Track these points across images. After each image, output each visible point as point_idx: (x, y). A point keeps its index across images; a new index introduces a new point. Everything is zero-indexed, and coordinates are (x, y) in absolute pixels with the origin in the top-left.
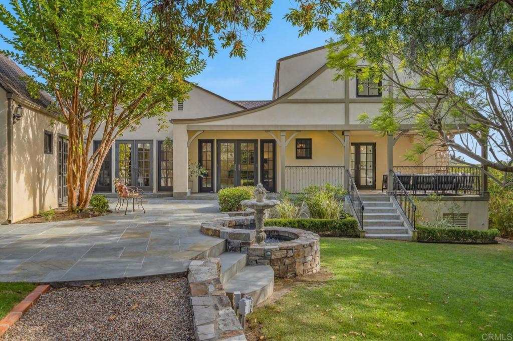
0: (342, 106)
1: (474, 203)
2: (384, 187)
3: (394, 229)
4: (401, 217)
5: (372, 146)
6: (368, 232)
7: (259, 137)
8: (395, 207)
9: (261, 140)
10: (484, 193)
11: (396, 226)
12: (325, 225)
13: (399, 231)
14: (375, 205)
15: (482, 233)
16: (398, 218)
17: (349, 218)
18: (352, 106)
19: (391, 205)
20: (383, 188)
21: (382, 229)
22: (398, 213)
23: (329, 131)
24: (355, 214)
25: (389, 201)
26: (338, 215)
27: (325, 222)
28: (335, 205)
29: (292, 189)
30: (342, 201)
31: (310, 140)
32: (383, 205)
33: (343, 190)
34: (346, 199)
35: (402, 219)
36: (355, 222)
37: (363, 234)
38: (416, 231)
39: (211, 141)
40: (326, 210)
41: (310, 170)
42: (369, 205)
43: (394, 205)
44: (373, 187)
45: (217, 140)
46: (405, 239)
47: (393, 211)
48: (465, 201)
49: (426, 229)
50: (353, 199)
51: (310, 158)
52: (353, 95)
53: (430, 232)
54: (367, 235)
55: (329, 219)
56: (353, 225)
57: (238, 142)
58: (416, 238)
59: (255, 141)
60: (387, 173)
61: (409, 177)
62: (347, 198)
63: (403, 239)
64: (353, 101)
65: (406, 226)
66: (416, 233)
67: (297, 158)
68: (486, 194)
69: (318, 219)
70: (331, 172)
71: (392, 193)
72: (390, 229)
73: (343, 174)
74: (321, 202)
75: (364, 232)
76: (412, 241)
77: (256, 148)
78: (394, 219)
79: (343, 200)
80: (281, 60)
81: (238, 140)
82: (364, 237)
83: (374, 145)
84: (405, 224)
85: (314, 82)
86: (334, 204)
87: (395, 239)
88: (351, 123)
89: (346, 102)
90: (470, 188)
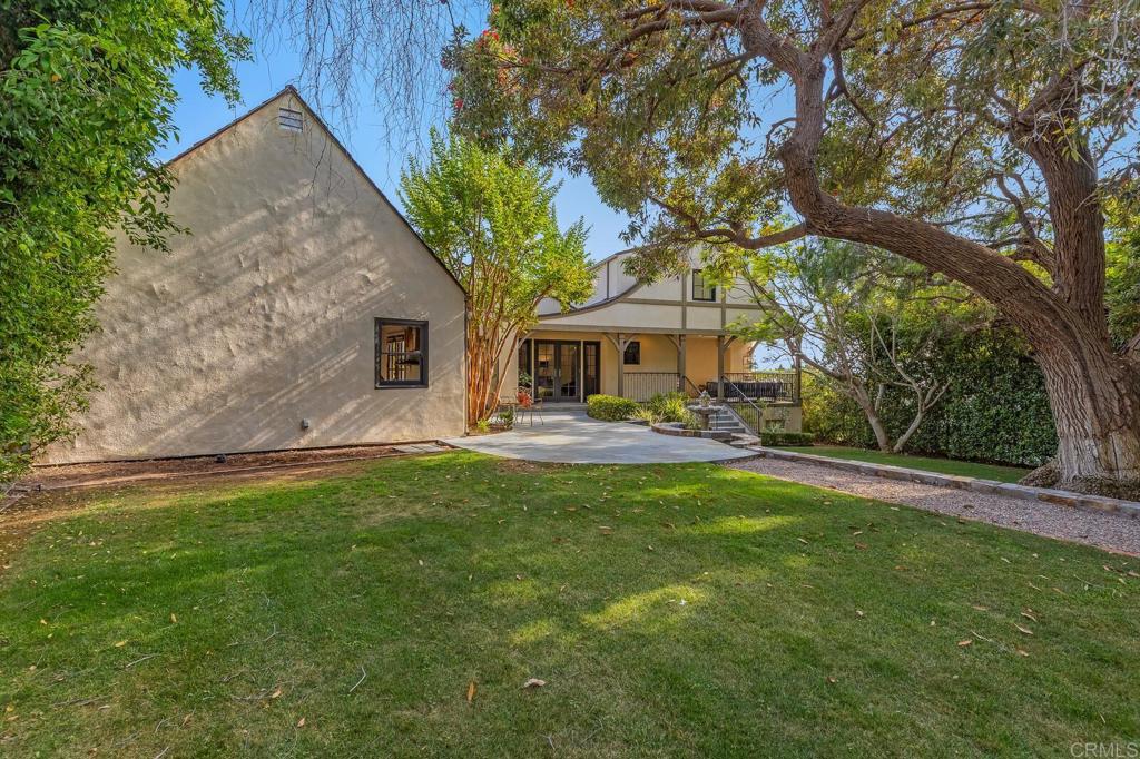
0: (679, 309)
1: (790, 408)
4: (741, 424)
7: (582, 339)
9: (585, 342)
16: (736, 424)
18: (689, 309)
22: (736, 420)
23: (667, 335)
31: (638, 343)
39: (529, 342)
41: (637, 376)
43: (730, 412)
47: (730, 418)
49: (768, 434)
51: (637, 363)
52: (689, 298)
53: (772, 437)
57: (558, 344)
59: (578, 343)
60: (716, 380)
64: (690, 305)
67: (625, 362)
68: (799, 400)
77: (579, 351)
81: (560, 341)
88: (688, 327)
89: (683, 304)
90: (784, 395)
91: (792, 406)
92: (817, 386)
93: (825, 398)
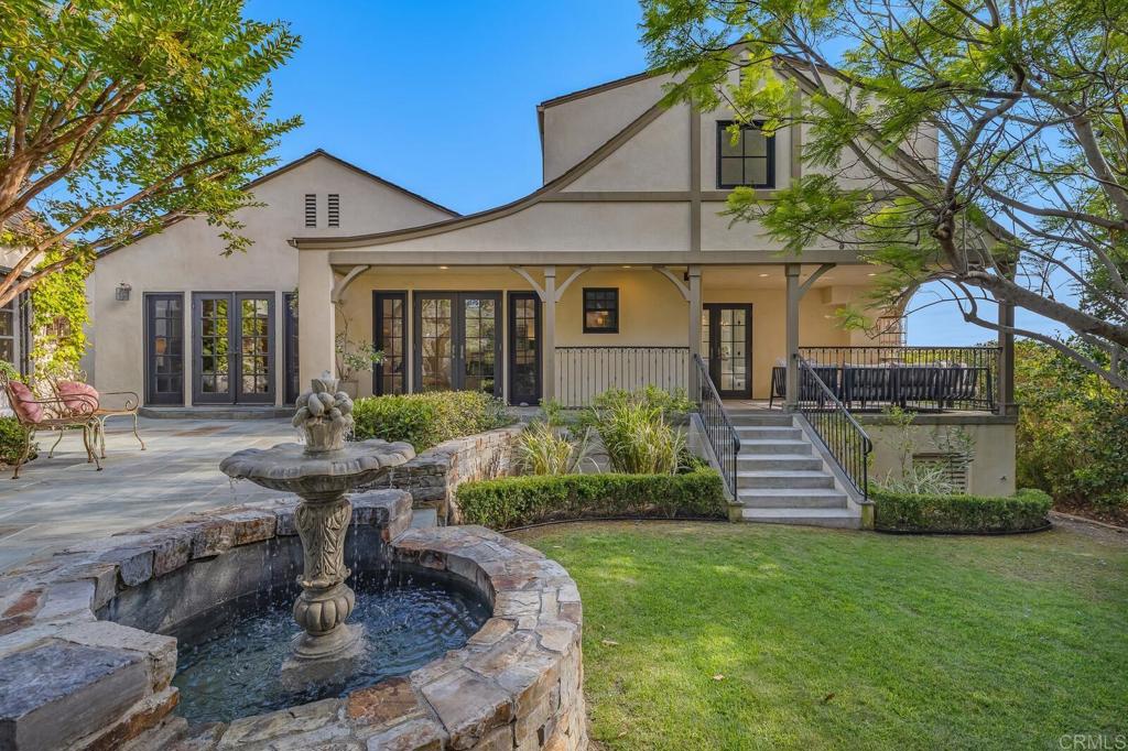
0: (683, 210)
1: (983, 429)
2: (775, 394)
3: (812, 497)
4: (826, 466)
5: (743, 311)
6: (749, 504)
7: (506, 285)
8: (806, 440)
9: (508, 292)
10: (1006, 407)
11: (815, 487)
12: (641, 490)
13: (825, 503)
14: (760, 435)
15: (1026, 506)
16: (816, 467)
17: (700, 471)
18: (706, 209)
19: (797, 435)
20: (772, 397)
21: (783, 498)
22: (816, 455)
23: (655, 265)
24: (714, 460)
25: (791, 425)
26: (674, 461)
27: (641, 483)
28: (668, 438)
29: (571, 399)
30: (684, 425)
31: (616, 290)
32: (778, 435)
33: (686, 399)
34: (692, 422)
35: (828, 470)
36: (716, 481)
37: (736, 511)
38: (869, 505)
39: (402, 295)
40: (645, 450)
41: (612, 356)
42: (747, 435)
43: (804, 434)
44: (747, 394)
45: (415, 293)
46: (843, 524)
47: (804, 449)
48: (963, 425)
49: (895, 500)
50: (709, 420)
51: (615, 329)
52: (708, 184)
53: (905, 506)
54: (747, 513)
55: (651, 475)
56: (710, 488)
57: (459, 297)
58: (869, 522)
59: (497, 295)
60: (784, 363)
61: (835, 370)
62: (694, 418)
63: (837, 524)
64: (710, 198)
65: (841, 488)
66: (871, 509)
67: (587, 330)
68: (1010, 410)
69: (623, 475)
70: (659, 360)
71: (796, 408)
72: (803, 498)
73: (687, 362)
74: (633, 431)
75: (740, 506)
76: (861, 530)
77: (498, 311)
78: (808, 470)
79: (687, 424)
80: (547, 104)
81: (458, 292)
82: (740, 520)
83: (748, 308)
84: (838, 484)
85: (620, 154)
86: (664, 433)
87: (818, 524)
88: (704, 248)
89: (692, 199)
90: (968, 396)
91: (988, 422)
92: (1063, 378)
93: (1088, 405)
